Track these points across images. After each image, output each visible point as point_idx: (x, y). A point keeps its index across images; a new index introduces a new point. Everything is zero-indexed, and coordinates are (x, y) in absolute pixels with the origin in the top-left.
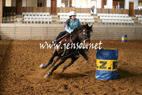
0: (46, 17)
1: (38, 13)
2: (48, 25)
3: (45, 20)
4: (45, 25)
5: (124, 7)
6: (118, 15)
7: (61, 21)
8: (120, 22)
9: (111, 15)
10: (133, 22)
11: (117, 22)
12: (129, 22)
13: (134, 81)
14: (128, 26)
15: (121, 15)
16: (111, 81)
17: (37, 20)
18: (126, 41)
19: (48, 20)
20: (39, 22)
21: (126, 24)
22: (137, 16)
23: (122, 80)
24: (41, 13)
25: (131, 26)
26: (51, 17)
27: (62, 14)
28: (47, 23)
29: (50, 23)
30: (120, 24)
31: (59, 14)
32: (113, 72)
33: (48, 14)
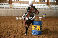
0: (7, 5)
1: (3, 4)
2: (8, 9)
3: (6, 7)
4: (6, 9)
5: (44, 1)
6: (42, 5)
7: (14, 7)
8: (42, 8)
9: (38, 5)
10: (49, 8)
11: (41, 8)
12: (47, 8)
13: (50, 35)
14: (46, 10)
15: (43, 5)
16: (39, 35)
17: (2, 7)
18: (45, 17)
19: (8, 7)
20: (4, 8)
21: (46, 9)
22: (51, 5)
23: (44, 35)
24: (4, 4)
25: (48, 10)
26: (9, 5)
27: (15, 4)
28: (7, 8)
29: (9, 8)
30: (43, 9)
31: (13, 4)
32: (40, 31)
33: (8, 4)
